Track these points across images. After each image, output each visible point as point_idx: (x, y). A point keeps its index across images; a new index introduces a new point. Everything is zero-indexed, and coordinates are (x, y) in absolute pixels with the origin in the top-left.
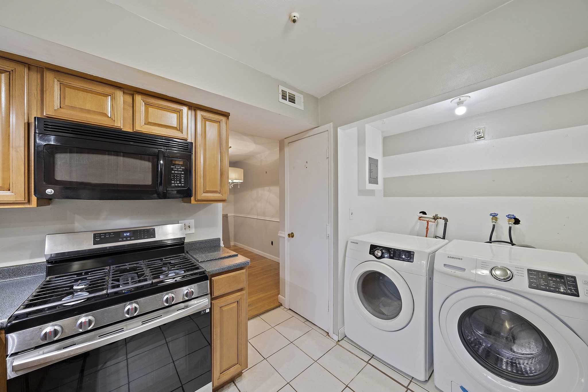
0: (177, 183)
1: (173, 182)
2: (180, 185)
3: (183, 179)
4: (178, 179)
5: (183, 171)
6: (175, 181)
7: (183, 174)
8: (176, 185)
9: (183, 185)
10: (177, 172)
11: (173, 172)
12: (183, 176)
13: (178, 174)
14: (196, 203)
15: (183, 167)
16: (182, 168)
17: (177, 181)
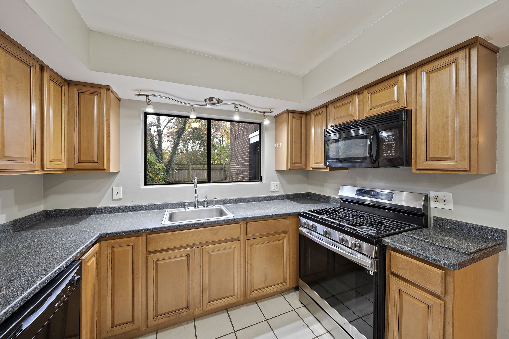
0: (388, 153)
1: (385, 152)
2: (391, 154)
3: (393, 148)
4: (389, 149)
5: (393, 141)
6: (387, 151)
7: (393, 144)
8: (388, 154)
9: (393, 154)
10: (388, 143)
11: (385, 143)
12: (393, 145)
13: (389, 144)
14: (418, 172)
15: (393, 137)
16: (393, 139)
17: (388, 151)
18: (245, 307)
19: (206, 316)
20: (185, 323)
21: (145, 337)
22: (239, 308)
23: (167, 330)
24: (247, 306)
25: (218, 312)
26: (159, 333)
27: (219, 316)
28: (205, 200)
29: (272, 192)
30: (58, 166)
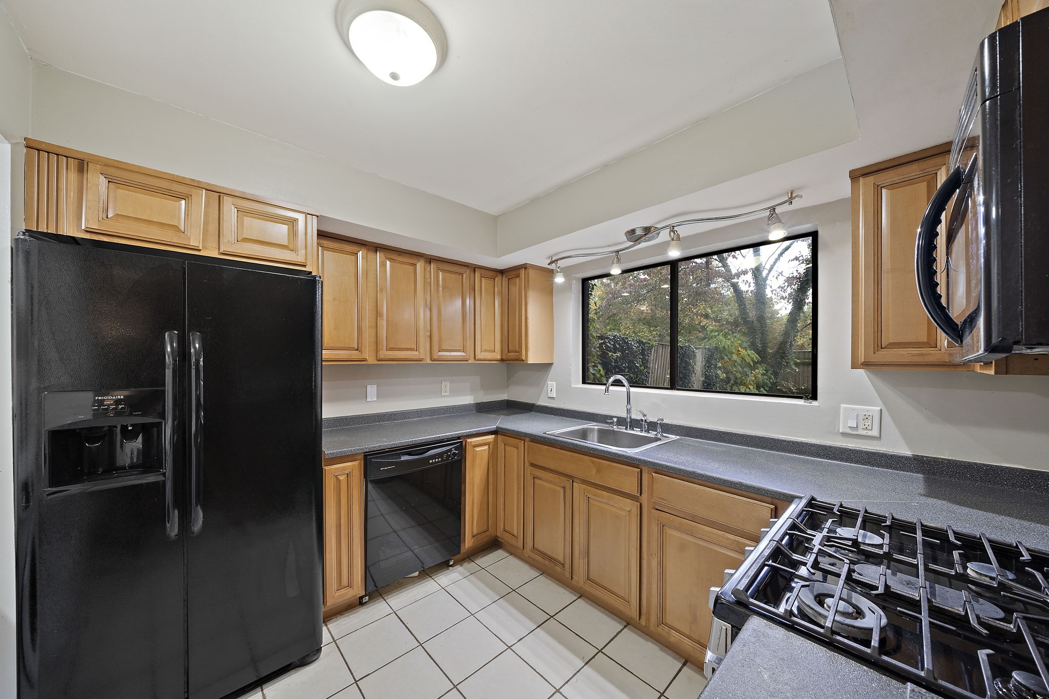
18: (658, 648)
19: (596, 605)
20: (570, 589)
21: (531, 569)
22: (647, 640)
23: (550, 580)
24: (661, 649)
25: (614, 615)
26: (544, 576)
27: (610, 620)
28: (643, 418)
29: (844, 434)
30: (489, 356)
